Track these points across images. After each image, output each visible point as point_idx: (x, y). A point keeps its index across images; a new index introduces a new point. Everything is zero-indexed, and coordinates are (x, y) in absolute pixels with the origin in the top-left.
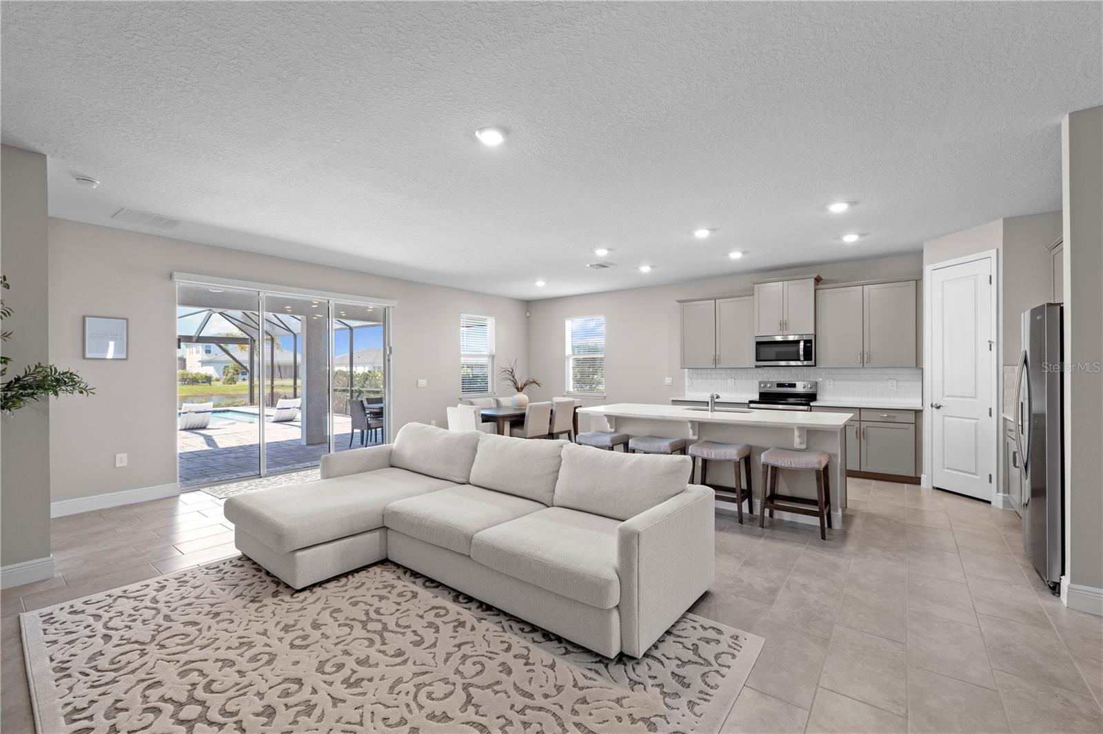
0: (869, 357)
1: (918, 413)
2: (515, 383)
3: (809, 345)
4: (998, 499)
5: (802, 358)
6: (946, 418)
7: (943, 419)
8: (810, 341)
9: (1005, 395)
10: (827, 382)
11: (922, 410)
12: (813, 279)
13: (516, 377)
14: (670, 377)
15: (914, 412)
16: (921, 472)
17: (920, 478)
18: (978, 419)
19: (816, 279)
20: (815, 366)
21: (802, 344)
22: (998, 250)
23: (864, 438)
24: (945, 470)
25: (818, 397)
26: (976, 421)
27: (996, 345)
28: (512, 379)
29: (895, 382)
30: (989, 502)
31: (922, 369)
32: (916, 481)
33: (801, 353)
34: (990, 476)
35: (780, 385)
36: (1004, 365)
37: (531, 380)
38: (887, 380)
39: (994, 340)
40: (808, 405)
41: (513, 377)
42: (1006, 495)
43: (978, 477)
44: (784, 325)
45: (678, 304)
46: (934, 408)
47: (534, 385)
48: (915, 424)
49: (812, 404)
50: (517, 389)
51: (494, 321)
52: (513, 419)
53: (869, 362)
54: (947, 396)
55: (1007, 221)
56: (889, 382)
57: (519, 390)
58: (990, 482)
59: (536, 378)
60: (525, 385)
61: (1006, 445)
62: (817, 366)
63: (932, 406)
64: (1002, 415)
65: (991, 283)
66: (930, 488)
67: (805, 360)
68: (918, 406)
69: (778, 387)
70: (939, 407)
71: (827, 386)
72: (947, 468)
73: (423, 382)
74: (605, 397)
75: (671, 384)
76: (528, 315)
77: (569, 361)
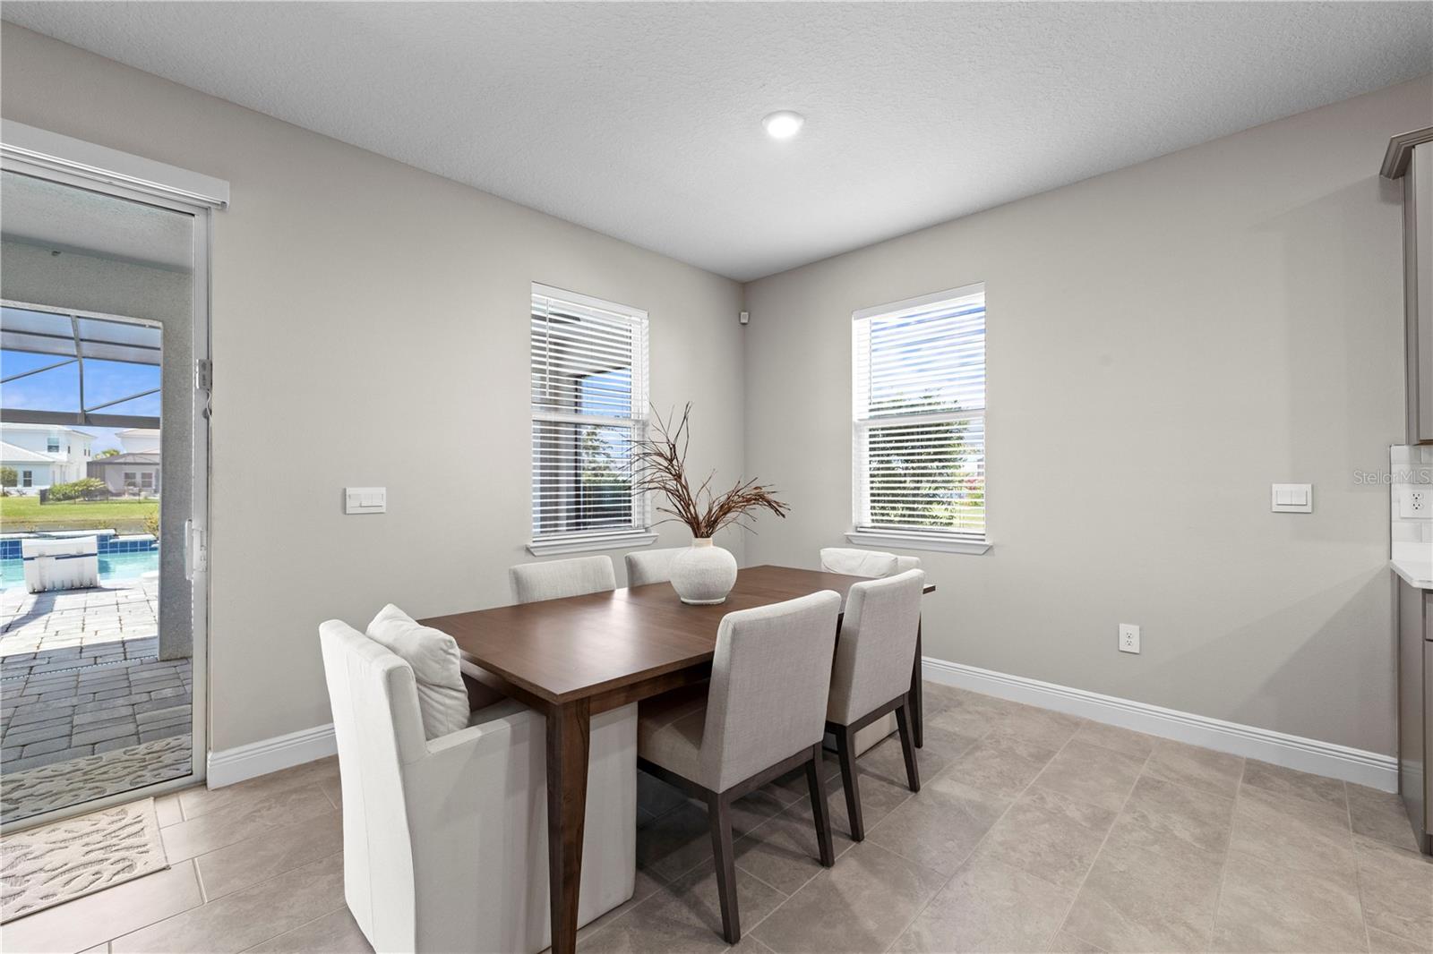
2: (686, 502)
13: (689, 475)
14: (1296, 480)
28: (672, 484)
37: (749, 491)
41: (678, 477)
47: (761, 511)
50: (694, 523)
51: (646, 322)
52: (646, 693)
57: (702, 528)
59: (766, 482)
60: (725, 509)
73: (368, 496)
74: (990, 548)
75: (1308, 509)
76: (745, 321)
77: (860, 437)
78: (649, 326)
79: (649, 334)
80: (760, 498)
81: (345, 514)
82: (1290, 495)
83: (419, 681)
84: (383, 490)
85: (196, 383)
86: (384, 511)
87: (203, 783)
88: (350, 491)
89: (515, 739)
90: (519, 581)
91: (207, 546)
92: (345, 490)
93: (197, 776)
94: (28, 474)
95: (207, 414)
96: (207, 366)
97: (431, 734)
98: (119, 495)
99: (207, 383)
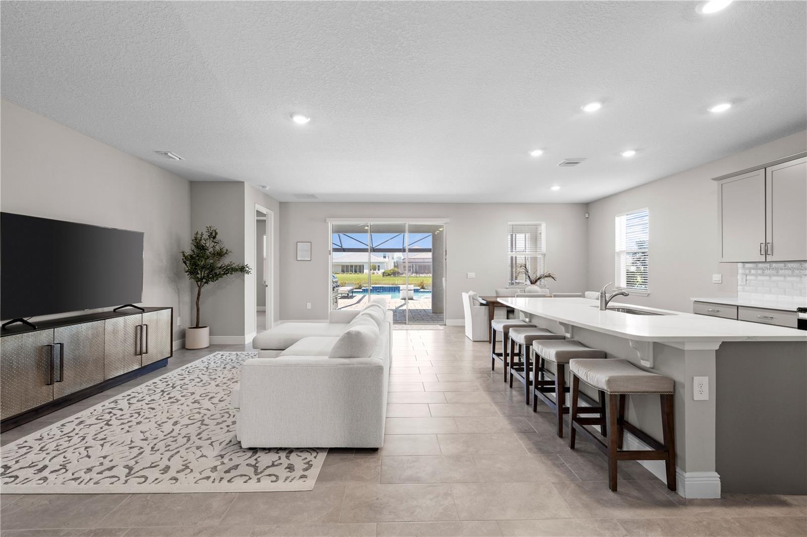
2: (529, 277)
14: (718, 273)
28: (526, 273)
37: (547, 274)
47: (549, 279)
50: (531, 281)
60: (539, 278)
73: (472, 275)
74: (649, 294)
75: (720, 282)
76: (588, 216)
77: (620, 257)
78: (546, 225)
79: (546, 228)
80: (549, 276)
81: (467, 276)
82: (716, 277)
83: (473, 299)
84: (475, 274)
85: (444, 254)
86: (474, 278)
87: (445, 325)
88: (468, 273)
89: (485, 309)
90: (497, 292)
91: (446, 283)
94: (379, 266)
95: (446, 259)
96: (446, 251)
97: (474, 305)
98: (402, 274)
99: (446, 254)
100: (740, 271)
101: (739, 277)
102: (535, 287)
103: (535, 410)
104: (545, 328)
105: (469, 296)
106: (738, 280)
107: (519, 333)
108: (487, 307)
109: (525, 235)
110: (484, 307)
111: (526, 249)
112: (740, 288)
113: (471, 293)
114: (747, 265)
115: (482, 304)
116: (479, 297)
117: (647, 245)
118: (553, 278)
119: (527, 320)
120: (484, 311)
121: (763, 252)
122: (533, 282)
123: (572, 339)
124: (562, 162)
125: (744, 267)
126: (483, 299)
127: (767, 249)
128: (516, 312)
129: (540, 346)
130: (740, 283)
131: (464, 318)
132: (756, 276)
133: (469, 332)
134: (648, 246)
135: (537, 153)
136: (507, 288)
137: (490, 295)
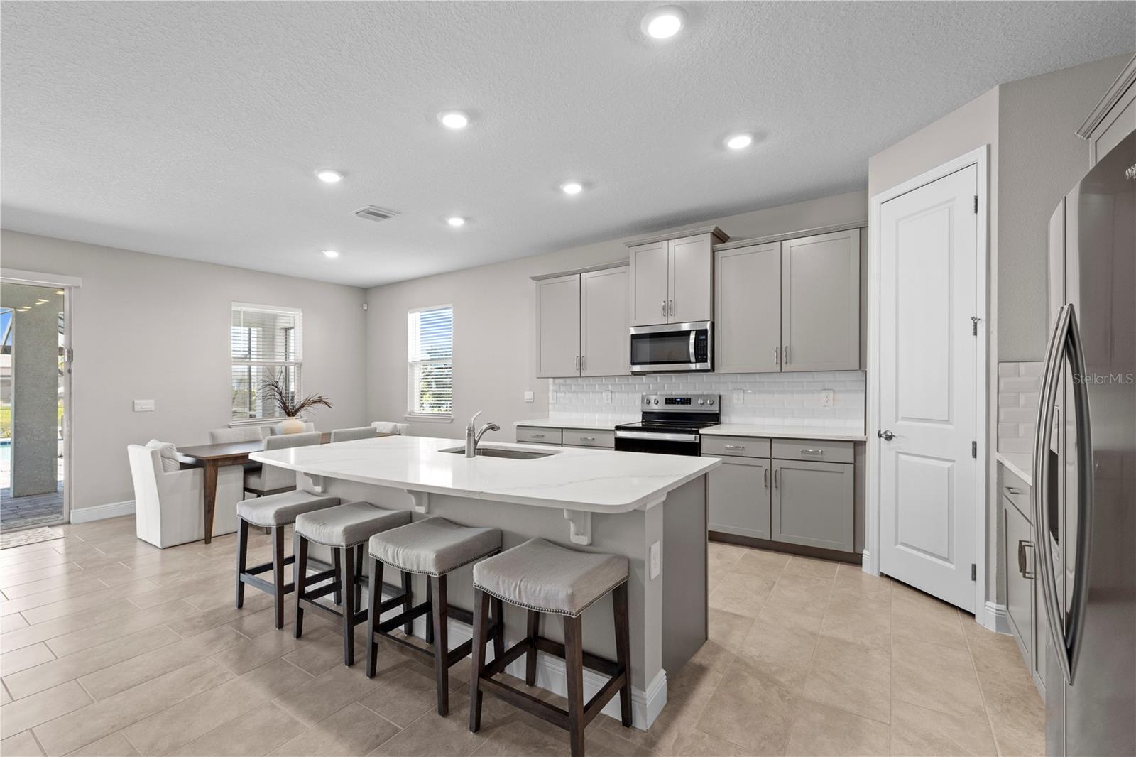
0: (790, 356)
1: (858, 446)
2: (285, 404)
3: (703, 337)
4: (987, 612)
5: (693, 359)
6: (901, 456)
7: (897, 459)
8: (704, 332)
9: (1001, 417)
10: (735, 396)
11: (865, 442)
12: (709, 236)
15: (853, 444)
16: (863, 546)
17: (862, 555)
18: (954, 461)
19: (713, 234)
20: (713, 369)
21: (693, 336)
22: (989, 147)
23: (776, 487)
24: (899, 547)
25: (723, 418)
26: (949, 464)
27: (984, 323)
28: (278, 397)
29: (832, 395)
30: (973, 615)
31: (866, 371)
32: (854, 560)
33: (692, 350)
34: (974, 567)
35: (669, 401)
36: (999, 362)
37: (316, 398)
38: (819, 392)
39: (982, 315)
40: (697, 432)
42: (1003, 607)
43: (952, 566)
44: (668, 309)
45: (534, 282)
46: (883, 439)
48: (854, 464)
49: (701, 431)
50: (288, 411)
53: (789, 362)
54: (904, 419)
55: (1004, 88)
56: (823, 395)
58: (974, 578)
60: (302, 406)
61: (1004, 517)
62: (716, 371)
63: (880, 436)
64: (995, 456)
65: (976, 211)
66: (876, 574)
67: (697, 361)
68: (858, 435)
69: (666, 403)
70: (889, 438)
71: (735, 401)
72: (903, 544)
73: (145, 404)
75: (532, 400)
76: (366, 308)
77: (413, 370)
78: (303, 316)
79: (303, 320)
80: (320, 401)
81: (134, 410)
82: (528, 395)
83: (162, 456)
84: (153, 401)
86: (153, 409)
87: (69, 523)
88: (136, 402)
89: (194, 474)
90: (213, 436)
92: (134, 402)
93: (66, 520)
97: (165, 471)
100: (551, 387)
101: (551, 394)
102: (293, 422)
103: (373, 674)
104: (361, 500)
105: (153, 454)
106: (548, 397)
107: (325, 524)
108: (199, 471)
109: (250, 330)
110: (191, 471)
111: (250, 353)
112: (551, 407)
113: (154, 444)
114: (557, 381)
115: (184, 466)
116: (179, 450)
117: (450, 355)
118: (326, 403)
119: (318, 489)
120: (193, 478)
121: (579, 367)
122: (291, 413)
123: (431, 516)
124: (362, 209)
125: (554, 382)
126: (186, 455)
127: (581, 365)
128: (265, 471)
129: (391, 548)
130: (551, 401)
131: (134, 498)
132: (565, 393)
133: (149, 527)
134: (451, 357)
135: (329, 178)
136: (230, 427)
137: (200, 442)
